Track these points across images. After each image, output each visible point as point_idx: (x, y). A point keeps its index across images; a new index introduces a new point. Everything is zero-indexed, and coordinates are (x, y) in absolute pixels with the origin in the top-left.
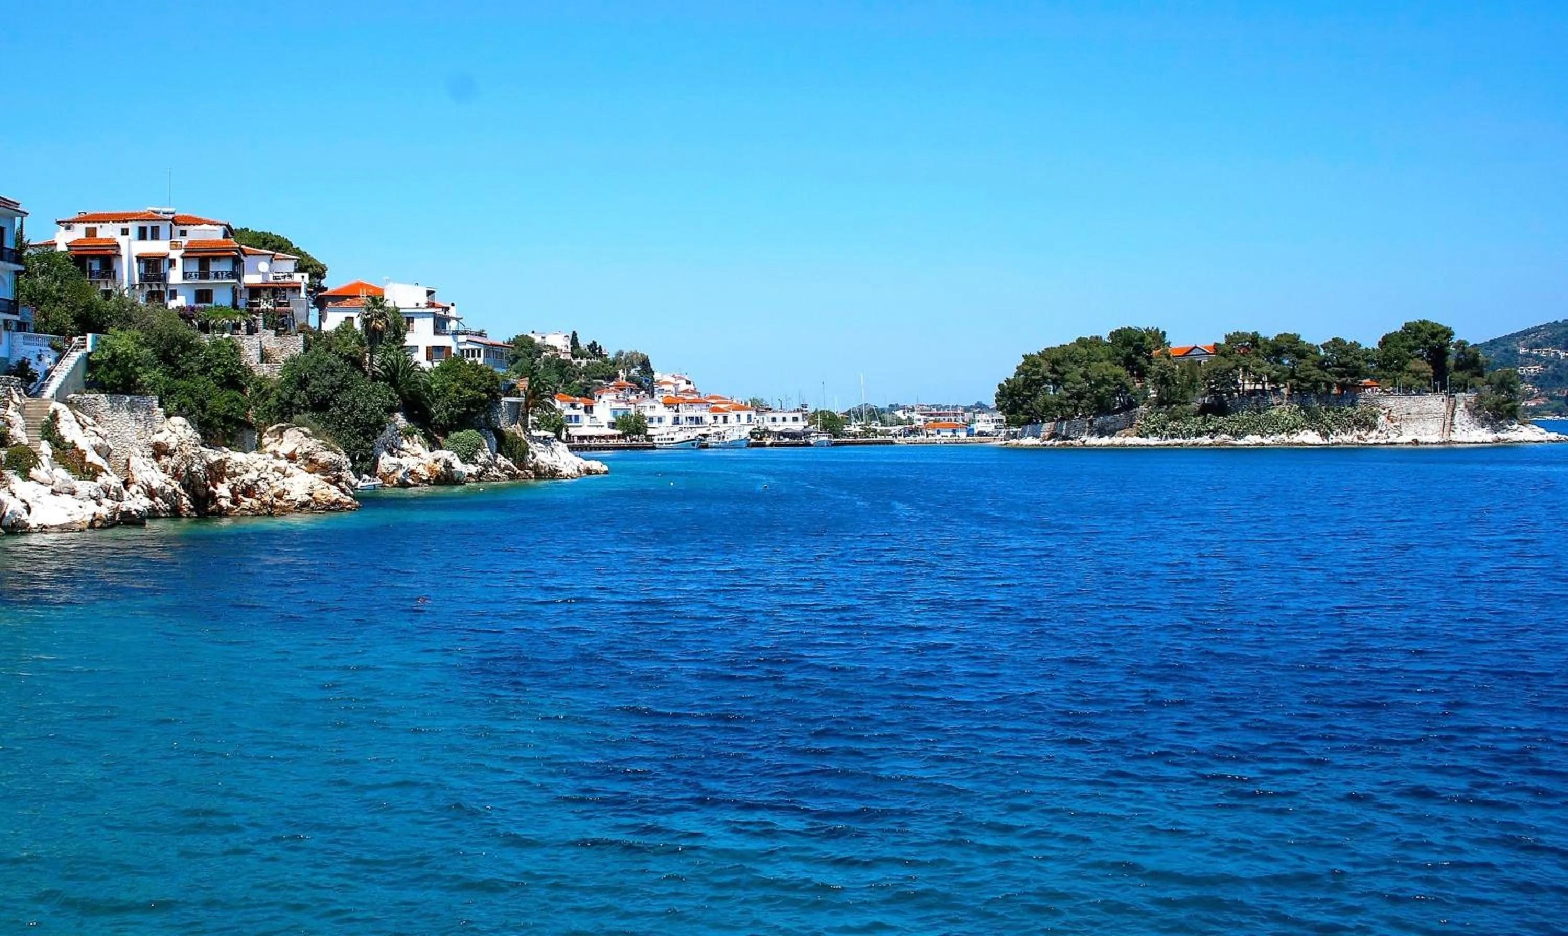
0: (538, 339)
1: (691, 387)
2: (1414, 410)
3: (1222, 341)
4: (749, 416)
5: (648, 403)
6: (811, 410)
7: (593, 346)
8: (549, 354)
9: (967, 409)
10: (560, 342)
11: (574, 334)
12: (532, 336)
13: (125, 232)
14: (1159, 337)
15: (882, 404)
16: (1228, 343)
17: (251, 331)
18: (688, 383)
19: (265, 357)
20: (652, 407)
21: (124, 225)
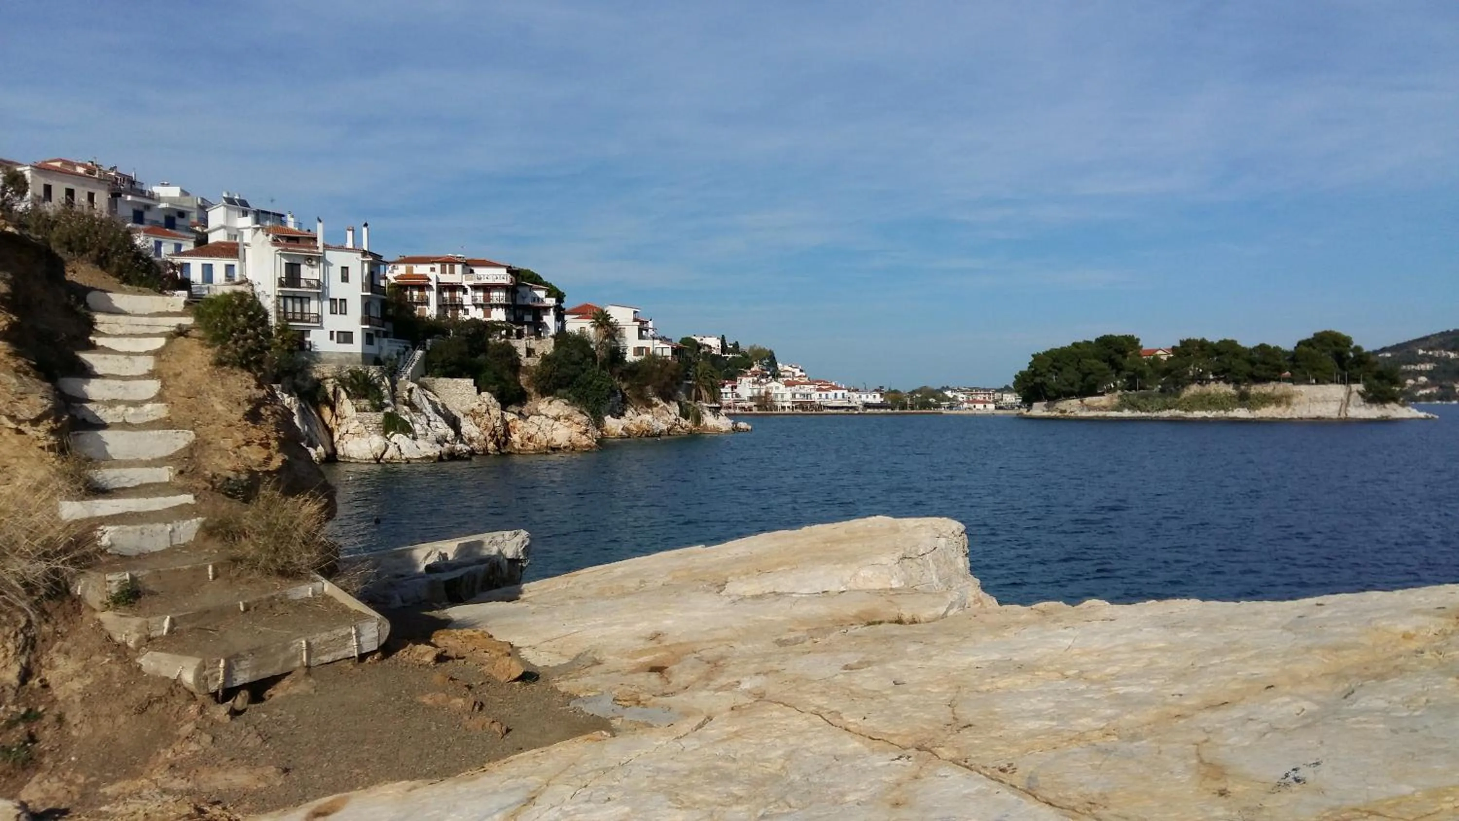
0: (698, 339)
1: (804, 374)
2: (1319, 396)
3: (1178, 345)
4: (843, 394)
5: (774, 384)
6: (885, 390)
7: (736, 345)
8: (707, 349)
9: (997, 391)
10: (714, 342)
11: (723, 337)
12: (694, 338)
13: (433, 270)
14: (1132, 342)
15: (937, 386)
16: (1182, 347)
17: (520, 335)
18: (801, 371)
19: (530, 352)
20: (777, 388)
21: (432, 266)
